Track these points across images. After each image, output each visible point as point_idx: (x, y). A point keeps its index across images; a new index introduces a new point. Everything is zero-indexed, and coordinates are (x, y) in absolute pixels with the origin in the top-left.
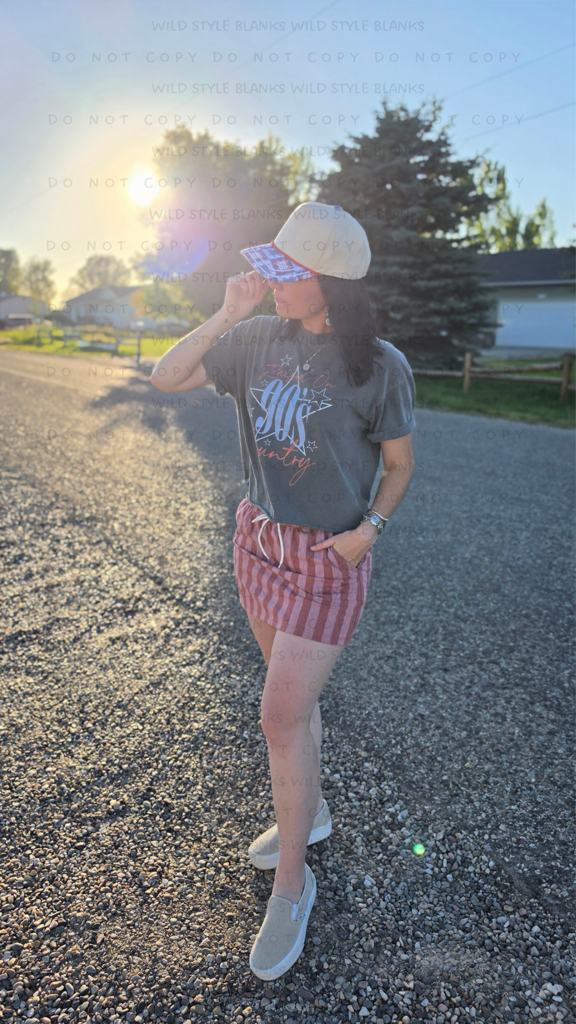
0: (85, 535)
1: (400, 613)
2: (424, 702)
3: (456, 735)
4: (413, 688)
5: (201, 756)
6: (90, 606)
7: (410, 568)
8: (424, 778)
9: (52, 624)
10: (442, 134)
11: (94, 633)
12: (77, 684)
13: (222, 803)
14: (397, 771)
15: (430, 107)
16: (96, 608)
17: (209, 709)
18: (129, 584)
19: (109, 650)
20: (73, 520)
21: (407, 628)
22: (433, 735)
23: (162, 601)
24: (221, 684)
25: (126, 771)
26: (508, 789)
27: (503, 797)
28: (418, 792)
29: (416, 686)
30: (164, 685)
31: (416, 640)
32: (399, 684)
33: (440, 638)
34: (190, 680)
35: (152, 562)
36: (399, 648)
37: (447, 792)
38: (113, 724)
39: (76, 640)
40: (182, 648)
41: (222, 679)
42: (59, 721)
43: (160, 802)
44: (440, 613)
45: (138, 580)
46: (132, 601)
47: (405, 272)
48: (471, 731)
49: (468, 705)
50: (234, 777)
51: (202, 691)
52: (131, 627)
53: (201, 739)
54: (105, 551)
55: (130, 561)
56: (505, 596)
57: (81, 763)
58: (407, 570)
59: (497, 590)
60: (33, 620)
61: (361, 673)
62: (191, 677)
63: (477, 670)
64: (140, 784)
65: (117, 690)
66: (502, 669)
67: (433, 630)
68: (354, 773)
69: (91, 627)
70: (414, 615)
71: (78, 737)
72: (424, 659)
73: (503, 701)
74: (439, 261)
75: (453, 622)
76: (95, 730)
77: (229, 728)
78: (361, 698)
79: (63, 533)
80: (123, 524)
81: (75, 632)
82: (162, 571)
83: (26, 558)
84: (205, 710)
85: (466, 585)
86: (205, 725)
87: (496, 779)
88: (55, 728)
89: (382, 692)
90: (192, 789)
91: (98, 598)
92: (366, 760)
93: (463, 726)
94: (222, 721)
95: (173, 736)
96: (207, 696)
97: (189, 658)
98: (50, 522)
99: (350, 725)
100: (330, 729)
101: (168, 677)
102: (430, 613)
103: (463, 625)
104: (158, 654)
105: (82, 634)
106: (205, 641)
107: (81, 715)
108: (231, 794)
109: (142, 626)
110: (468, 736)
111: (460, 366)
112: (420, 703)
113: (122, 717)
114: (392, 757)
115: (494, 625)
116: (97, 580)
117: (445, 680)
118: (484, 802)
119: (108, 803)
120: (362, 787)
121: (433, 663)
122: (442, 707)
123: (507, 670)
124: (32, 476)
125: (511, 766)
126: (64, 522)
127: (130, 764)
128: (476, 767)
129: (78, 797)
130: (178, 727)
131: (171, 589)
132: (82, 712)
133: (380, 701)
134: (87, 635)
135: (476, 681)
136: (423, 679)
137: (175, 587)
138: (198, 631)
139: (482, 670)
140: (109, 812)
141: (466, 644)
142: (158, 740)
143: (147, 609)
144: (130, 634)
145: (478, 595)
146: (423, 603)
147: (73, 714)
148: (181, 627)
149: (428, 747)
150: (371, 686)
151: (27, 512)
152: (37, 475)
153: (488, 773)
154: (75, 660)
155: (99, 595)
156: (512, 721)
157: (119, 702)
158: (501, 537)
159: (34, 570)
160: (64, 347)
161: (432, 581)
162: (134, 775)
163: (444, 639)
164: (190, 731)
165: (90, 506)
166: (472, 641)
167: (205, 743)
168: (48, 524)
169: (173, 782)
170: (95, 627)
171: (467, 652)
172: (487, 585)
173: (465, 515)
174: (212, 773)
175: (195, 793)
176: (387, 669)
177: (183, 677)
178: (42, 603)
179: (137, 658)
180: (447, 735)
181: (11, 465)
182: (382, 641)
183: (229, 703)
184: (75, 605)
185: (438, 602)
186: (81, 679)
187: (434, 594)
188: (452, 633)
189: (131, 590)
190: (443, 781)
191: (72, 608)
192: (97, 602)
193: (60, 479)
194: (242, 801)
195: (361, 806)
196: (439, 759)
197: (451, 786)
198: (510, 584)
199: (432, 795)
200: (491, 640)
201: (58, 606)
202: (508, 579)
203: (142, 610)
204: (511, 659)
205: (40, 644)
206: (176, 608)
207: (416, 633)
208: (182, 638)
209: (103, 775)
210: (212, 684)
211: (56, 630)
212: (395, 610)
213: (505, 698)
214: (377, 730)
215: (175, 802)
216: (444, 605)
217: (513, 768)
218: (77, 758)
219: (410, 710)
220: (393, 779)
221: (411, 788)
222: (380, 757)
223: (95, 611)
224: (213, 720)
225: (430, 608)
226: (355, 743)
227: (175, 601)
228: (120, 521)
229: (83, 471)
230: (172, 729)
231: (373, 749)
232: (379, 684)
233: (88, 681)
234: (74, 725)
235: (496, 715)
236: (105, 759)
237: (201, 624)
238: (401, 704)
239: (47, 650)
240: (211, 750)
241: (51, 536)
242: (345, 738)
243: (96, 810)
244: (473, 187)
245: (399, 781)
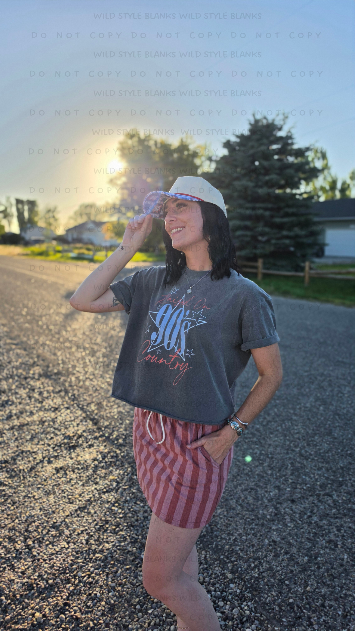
0: (52, 386)
1: (261, 451)
2: (277, 530)
3: (300, 560)
4: (268, 517)
5: (108, 575)
6: (46, 441)
7: (269, 414)
8: (275, 600)
9: (18, 455)
10: (289, 132)
11: (46, 464)
12: (27, 507)
13: (120, 619)
14: (255, 593)
15: (281, 117)
16: (50, 443)
17: (118, 531)
18: (75, 424)
19: (53, 478)
20: (46, 375)
21: (266, 464)
22: (283, 560)
23: (96, 438)
24: (129, 510)
25: (51, 586)
26: (340, 613)
27: (336, 620)
28: (270, 613)
29: (271, 515)
30: (88, 509)
31: (272, 475)
32: (258, 512)
33: (289, 472)
34: (107, 506)
35: (93, 407)
36: (259, 481)
37: (293, 614)
38: (48, 542)
39: (32, 468)
40: (105, 477)
41: (130, 505)
42: (10, 538)
43: (72, 616)
44: (289, 452)
45: (81, 421)
46: (75, 438)
47: (267, 213)
48: (311, 557)
49: (309, 533)
50: (130, 594)
51: (115, 514)
52: (72, 458)
53: (109, 558)
54: (62, 398)
55: (78, 406)
56: (336, 438)
57: (19, 577)
58: (266, 416)
59: (330, 433)
60: (5, 452)
61: (231, 502)
62: (108, 502)
63: (316, 502)
64: (59, 598)
65: (54, 512)
66: (334, 501)
67: (283, 466)
68: (222, 593)
69: (44, 458)
70: (271, 454)
71: (21, 553)
72: (277, 491)
73: (335, 530)
74: (288, 206)
75: (298, 460)
76: (34, 547)
77: (130, 549)
78: (230, 525)
79: (38, 384)
80: (77, 378)
81: (32, 462)
82: (99, 414)
83: (10, 403)
84: (115, 532)
85: (307, 429)
86: (113, 546)
87: (331, 603)
88: (5, 544)
89: (246, 520)
90: (98, 604)
91: (52, 435)
92: (232, 581)
93: (305, 551)
94: (126, 543)
95: (89, 555)
96: (118, 519)
97: (109, 486)
98: (31, 375)
99: (221, 549)
100: (206, 552)
101: (91, 503)
102: (282, 451)
103: (305, 462)
104: (87, 482)
105: (38, 464)
106: (122, 472)
107: (26, 534)
108: (127, 610)
109: (79, 458)
110: (309, 561)
111: (302, 269)
112: (274, 530)
113: (54, 537)
114: (251, 579)
115: (328, 463)
116: (54, 420)
117: (292, 510)
118: (321, 625)
119: (33, 615)
120: (227, 607)
121: (284, 495)
122: (289, 534)
123: (338, 502)
124: (26, 342)
125: (342, 591)
126: (40, 375)
127: (55, 579)
128: (315, 590)
129: (12, 608)
130: (93, 547)
131: (103, 429)
132: (27, 530)
133: (244, 528)
134: (40, 465)
135: (315, 511)
136: (276, 508)
137: (106, 427)
138: (118, 463)
139: (320, 501)
140: (33, 625)
141: (307, 479)
142: (78, 558)
143: (85, 445)
144: (70, 465)
145: (316, 438)
146: (277, 443)
147: (20, 532)
148: (107, 460)
149: (278, 571)
150: (238, 514)
151: (17, 368)
152: (29, 342)
153: (324, 596)
154: (29, 486)
155: (53, 432)
156: (342, 547)
157: (54, 523)
158: (332, 391)
159: (14, 412)
160: (62, 257)
161: (283, 425)
162: (56, 590)
163: (292, 474)
164: (102, 551)
165: (59, 364)
166: (312, 476)
167: (112, 562)
168: (29, 377)
169: (84, 597)
170: (47, 459)
171: (308, 485)
172: (322, 429)
173: (306, 374)
174: (114, 590)
175: (100, 608)
176: (250, 499)
177: (103, 502)
178: (14, 439)
179: (72, 486)
180: (293, 560)
181: (13, 335)
182: (247, 474)
183: (133, 526)
184: (36, 441)
185: (288, 443)
186: (31, 502)
187: (285, 436)
188: (297, 469)
189: (76, 428)
190: (290, 604)
191: (34, 443)
192: (52, 438)
193: (44, 345)
194: (134, 618)
195: (225, 625)
196: (287, 582)
197: (296, 608)
198: (338, 428)
199: (281, 616)
200: (326, 475)
201: (24, 440)
202: (337, 424)
203: (81, 445)
204: (341, 492)
205: (7, 472)
206: (104, 444)
207: (272, 469)
208: (106, 469)
209: (33, 588)
210: (123, 510)
211: (19, 461)
212: (257, 448)
213: (337, 527)
214: (241, 554)
215: (84, 616)
216: (292, 445)
217: (344, 592)
218: (17, 572)
219: (266, 537)
220: (251, 600)
221: (265, 609)
222: (242, 579)
223: (49, 445)
224: (120, 542)
225: (282, 447)
226: (223, 565)
227: (104, 438)
228: (76, 376)
229: (59, 339)
230: (89, 549)
231: (237, 571)
232: (244, 513)
233: (35, 504)
234: (19, 542)
235: (330, 541)
236: (37, 574)
237: (120, 457)
238: (260, 531)
239: (11, 477)
240: (115, 569)
241: (29, 387)
242: (216, 560)
243: (24, 623)
244: (308, 163)
245: (256, 602)
